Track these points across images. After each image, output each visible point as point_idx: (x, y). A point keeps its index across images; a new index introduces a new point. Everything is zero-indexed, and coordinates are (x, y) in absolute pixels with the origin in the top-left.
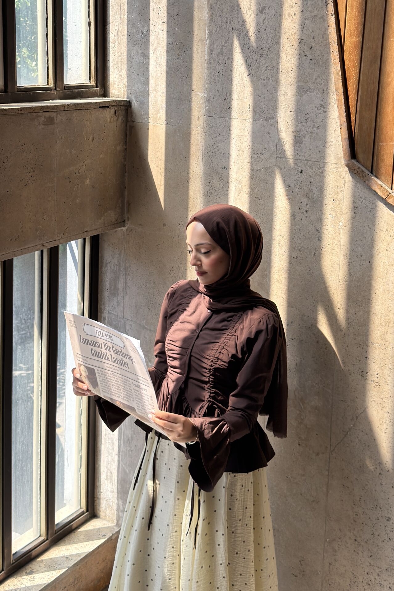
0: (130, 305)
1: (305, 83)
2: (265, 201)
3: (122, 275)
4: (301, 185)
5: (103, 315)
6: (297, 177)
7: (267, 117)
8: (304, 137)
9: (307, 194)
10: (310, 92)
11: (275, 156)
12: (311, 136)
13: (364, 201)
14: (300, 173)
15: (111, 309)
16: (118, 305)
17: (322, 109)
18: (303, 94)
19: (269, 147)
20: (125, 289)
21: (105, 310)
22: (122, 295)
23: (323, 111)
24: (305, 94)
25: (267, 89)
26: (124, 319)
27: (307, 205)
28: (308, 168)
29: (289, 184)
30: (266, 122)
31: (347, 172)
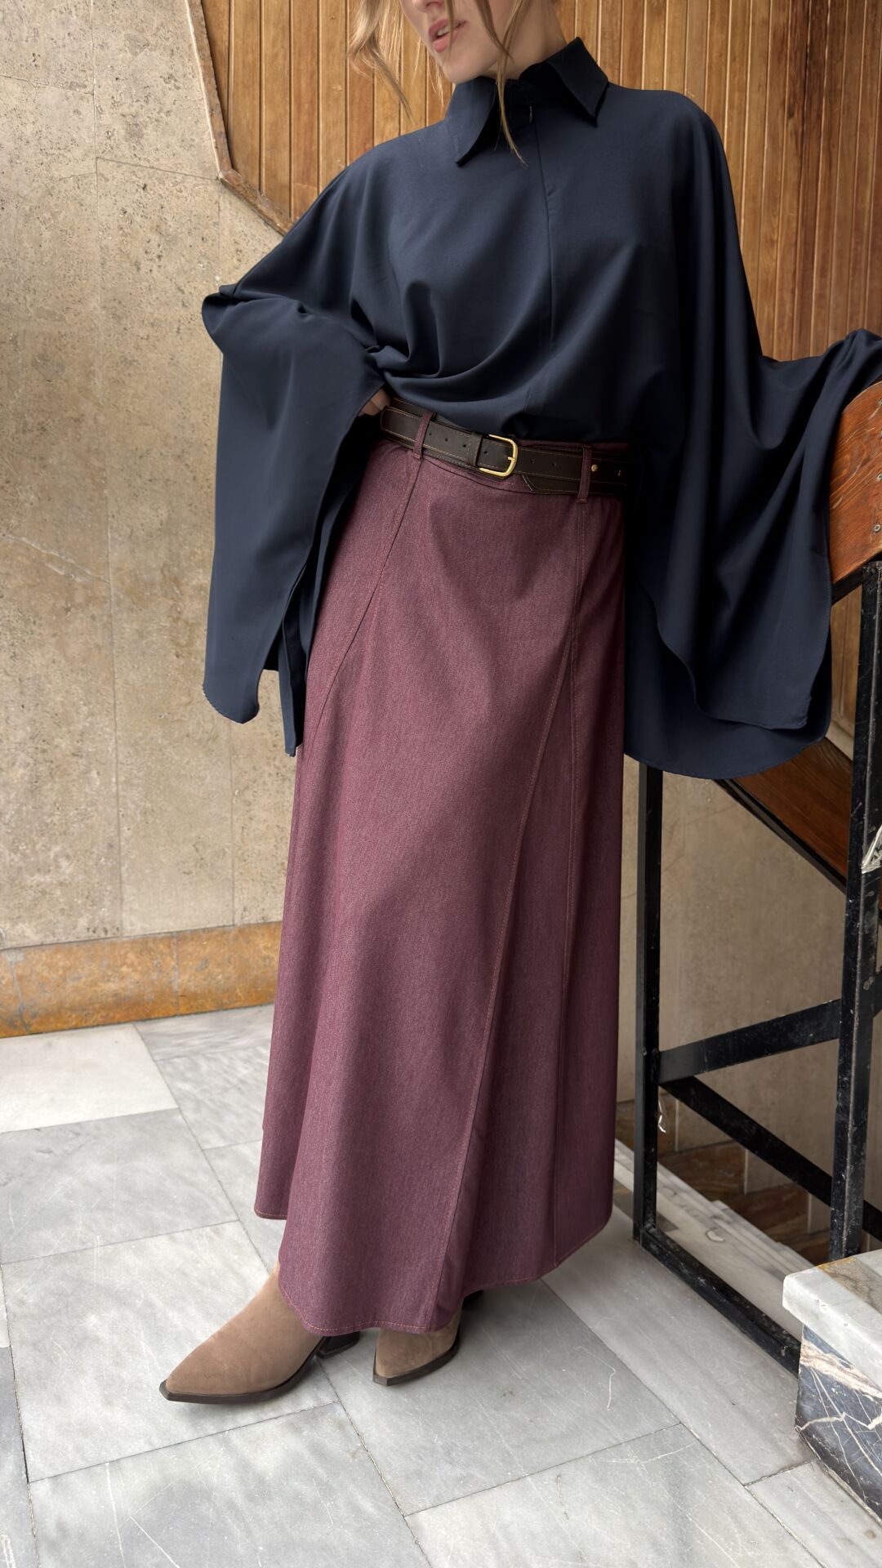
1: (140, 32)
2: (81, 237)
4: (145, 210)
6: (136, 196)
7: (71, 83)
8: (146, 127)
9: (158, 226)
10: (151, 50)
11: (94, 156)
12: (157, 126)
13: (251, 240)
14: (141, 190)
17: (173, 81)
18: (137, 50)
19: (81, 137)
23: (175, 85)
24: (141, 52)
25: (69, 31)
27: (159, 246)
28: (157, 183)
29: (123, 207)
30: (71, 92)
31: (221, 192)
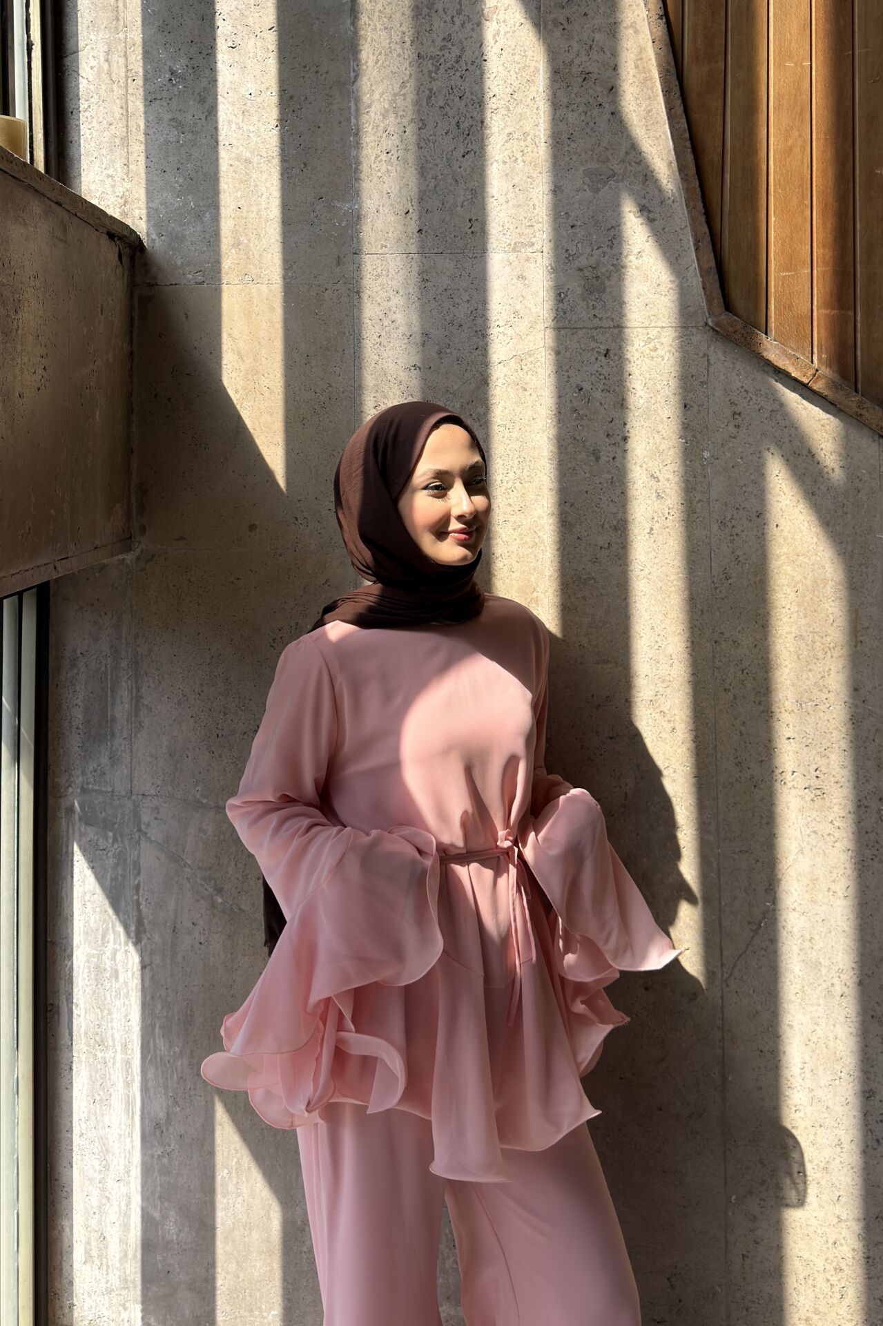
0: (152, 756)
1: (604, 162)
3: (125, 679)
4: (607, 382)
5: (64, 803)
6: (596, 367)
8: (608, 278)
9: (625, 401)
10: (617, 181)
11: (541, 328)
13: (754, 397)
14: (603, 357)
15: (92, 780)
16: (112, 766)
17: (646, 214)
18: (599, 186)
19: (526, 307)
20: (136, 716)
21: (70, 786)
22: (125, 735)
23: (649, 218)
24: (604, 186)
25: (514, 182)
26: (134, 797)
27: (625, 424)
28: (623, 343)
29: (580, 383)
30: (515, 254)
31: (712, 341)
